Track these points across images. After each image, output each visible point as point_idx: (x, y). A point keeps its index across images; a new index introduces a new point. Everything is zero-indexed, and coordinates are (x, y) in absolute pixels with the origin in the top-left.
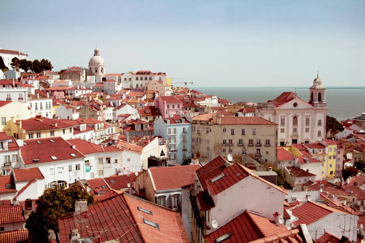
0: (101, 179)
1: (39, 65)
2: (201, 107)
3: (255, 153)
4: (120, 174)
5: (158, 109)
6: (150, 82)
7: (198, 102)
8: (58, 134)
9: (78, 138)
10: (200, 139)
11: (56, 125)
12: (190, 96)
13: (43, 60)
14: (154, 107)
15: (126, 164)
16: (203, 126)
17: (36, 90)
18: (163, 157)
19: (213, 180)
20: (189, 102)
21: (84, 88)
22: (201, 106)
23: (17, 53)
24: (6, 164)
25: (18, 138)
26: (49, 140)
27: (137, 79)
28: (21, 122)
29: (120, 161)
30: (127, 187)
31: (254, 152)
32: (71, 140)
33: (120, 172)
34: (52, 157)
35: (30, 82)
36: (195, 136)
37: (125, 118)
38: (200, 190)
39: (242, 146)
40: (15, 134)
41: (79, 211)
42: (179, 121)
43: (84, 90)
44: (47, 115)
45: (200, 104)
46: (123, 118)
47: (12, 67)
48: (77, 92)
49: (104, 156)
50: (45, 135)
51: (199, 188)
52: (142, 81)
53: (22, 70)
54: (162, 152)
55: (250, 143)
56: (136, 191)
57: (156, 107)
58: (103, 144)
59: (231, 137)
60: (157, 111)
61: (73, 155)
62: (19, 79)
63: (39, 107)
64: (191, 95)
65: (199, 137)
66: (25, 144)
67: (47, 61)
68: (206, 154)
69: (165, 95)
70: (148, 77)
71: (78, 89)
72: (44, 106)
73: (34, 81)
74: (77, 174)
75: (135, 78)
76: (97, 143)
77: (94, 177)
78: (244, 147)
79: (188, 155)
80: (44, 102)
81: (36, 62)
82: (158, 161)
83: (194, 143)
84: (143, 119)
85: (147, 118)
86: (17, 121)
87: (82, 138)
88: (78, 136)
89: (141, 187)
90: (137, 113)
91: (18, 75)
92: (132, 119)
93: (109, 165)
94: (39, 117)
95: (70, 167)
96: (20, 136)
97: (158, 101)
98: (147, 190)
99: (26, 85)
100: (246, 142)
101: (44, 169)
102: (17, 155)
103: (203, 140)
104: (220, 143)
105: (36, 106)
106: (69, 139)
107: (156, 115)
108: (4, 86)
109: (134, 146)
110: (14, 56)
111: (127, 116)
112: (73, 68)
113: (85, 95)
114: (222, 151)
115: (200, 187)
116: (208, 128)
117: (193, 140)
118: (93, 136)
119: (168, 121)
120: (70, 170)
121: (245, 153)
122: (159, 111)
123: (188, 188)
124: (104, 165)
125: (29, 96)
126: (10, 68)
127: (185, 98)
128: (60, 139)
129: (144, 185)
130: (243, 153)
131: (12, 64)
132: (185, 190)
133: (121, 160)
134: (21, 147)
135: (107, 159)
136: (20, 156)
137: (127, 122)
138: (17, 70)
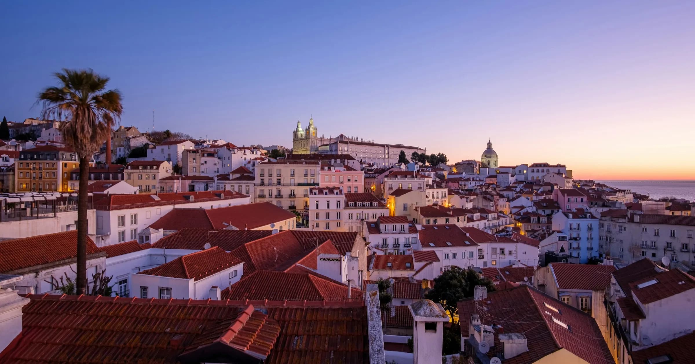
0: (496, 268)
1: (435, 159)
2: (610, 202)
3: (692, 261)
4: (514, 266)
5: (557, 202)
6: (547, 175)
7: (607, 197)
8: (453, 221)
9: (471, 226)
10: (610, 238)
11: (451, 213)
12: (596, 189)
13: (439, 154)
14: (553, 200)
15: (521, 257)
16: (614, 224)
17: (433, 181)
18: (563, 253)
19: (641, 286)
20: (595, 196)
21: (478, 179)
22: (611, 200)
23: (416, 148)
24: (406, 246)
25: (416, 223)
26: (444, 226)
27: (533, 171)
28: (419, 209)
29: (515, 254)
30: (524, 280)
31: (689, 260)
32: (465, 228)
33: (514, 265)
34: (447, 243)
35: (427, 173)
36: (604, 234)
37: (520, 210)
38: (620, 296)
39: (671, 250)
40: (414, 219)
41: (481, 296)
42: (584, 216)
43: (478, 181)
44: (442, 204)
45: (610, 199)
46: (519, 209)
47: (413, 161)
48: (470, 184)
49: (499, 246)
50: (441, 221)
51: (618, 293)
52: (538, 173)
53: (420, 164)
54: (562, 248)
55: (683, 248)
56: (534, 286)
57: (554, 200)
58: (497, 234)
59: (654, 239)
60: (556, 205)
61: (467, 243)
62: (418, 171)
63: (435, 196)
64: (598, 189)
65: (609, 235)
66: (423, 228)
67: (443, 155)
68: (619, 256)
69: (565, 188)
70: (545, 169)
71: (472, 180)
72: (440, 196)
73: (431, 173)
74: (471, 261)
75: (531, 170)
76: (490, 232)
77: (486, 266)
78: (674, 253)
79: (595, 254)
80: (440, 191)
81: (433, 156)
82: (557, 257)
83: (603, 242)
84: (540, 212)
85: (544, 211)
86: (416, 207)
87: (475, 227)
88: (471, 224)
89: (541, 282)
90: (533, 205)
91: (417, 168)
92: (527, 212)
93: (503, 256)
94: (436, 205)
95: (464, 254)
96: (418, 221)
97: (557, 195)
98: (547, 287)
99: (424, 176)
100: (677, 246)
101: (440, 252)
102: (416, 238)
103: (615, 239)
104: (637, 245)
105: (433, 195)
106: (462, 226)
107: (555, 209)
108: (406, 177)
109: (530, 239)
110: (413, 151)
111: (522, 207)
112: (467, 161)
113: (478, 186)
114: (640, 254)
115: (619, 291)
116: (622, 226)
117: (601, 238)
118: (486, 226)
119: (570, 215)
120: (464, 257)
121: (676, 260)
122: (558, 204)
123: (601, 291)
124: (498, 255)
125: (427, 186)
126: (411, 162)
127: (590, 191)
128: (455, 226)
129: (544, 281)
130: (673, 260)
131: (412, 159)
132: (597, 292)
133: (516, 252)
134: (420, 231)
135: (501, 249)
136: (418, 239)
137: (522, 214)
138: (417, 163)
